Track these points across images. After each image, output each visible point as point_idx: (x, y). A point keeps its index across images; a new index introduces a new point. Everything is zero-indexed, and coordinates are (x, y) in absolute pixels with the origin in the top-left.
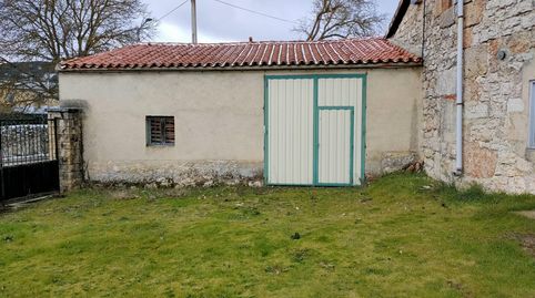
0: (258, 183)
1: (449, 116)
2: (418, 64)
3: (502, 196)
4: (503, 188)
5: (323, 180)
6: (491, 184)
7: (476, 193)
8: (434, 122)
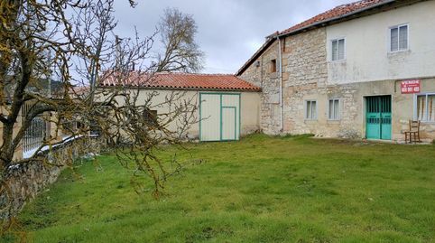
0: (197, 141)
1: (276, 110)
2: (259, 90)
3: (298, 135)
4: (297, 133)
5: (224, 138)
6: (293, 133)
7: (288, 136)
8: (269, 113)
